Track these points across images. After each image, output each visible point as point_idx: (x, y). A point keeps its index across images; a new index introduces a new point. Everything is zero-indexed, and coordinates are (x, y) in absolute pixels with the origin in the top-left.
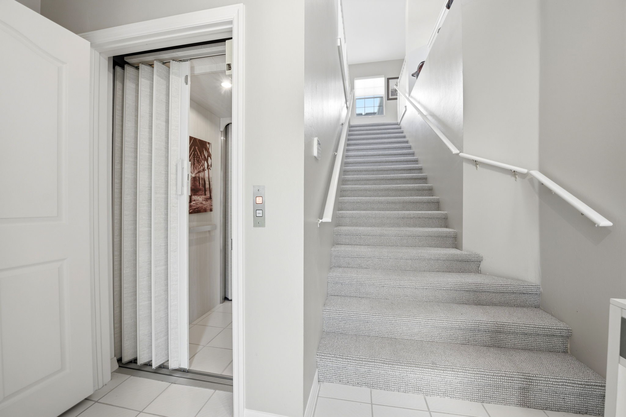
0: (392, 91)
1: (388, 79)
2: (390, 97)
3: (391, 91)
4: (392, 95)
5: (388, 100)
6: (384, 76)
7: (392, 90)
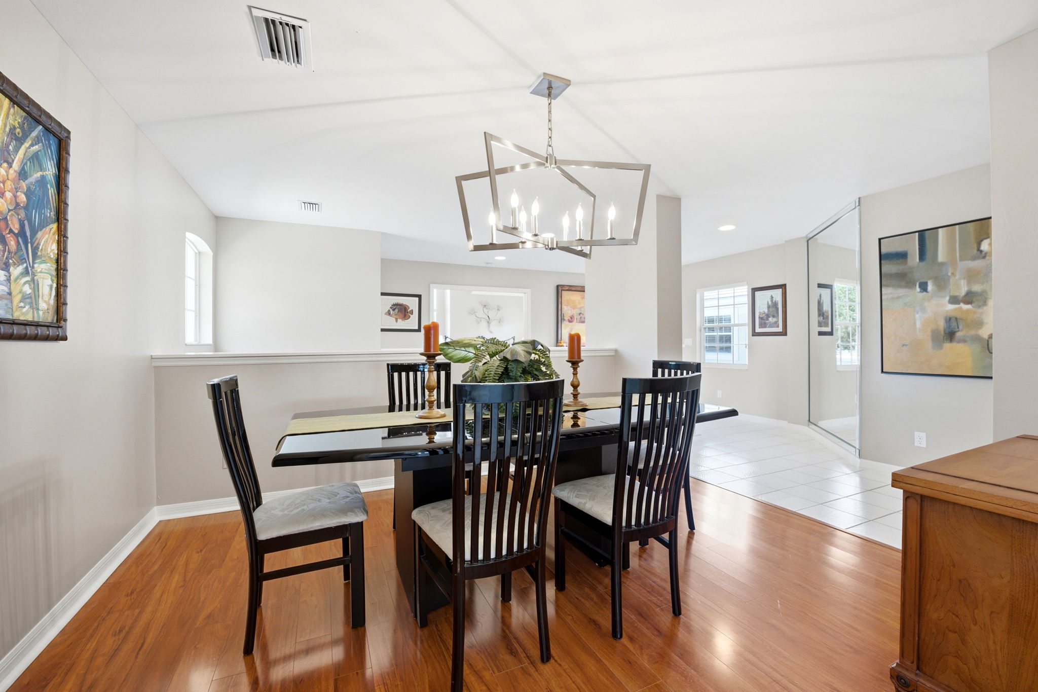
0: (761, 316)
1: (754, 290)
2: (758, 330)
3: (759, 317)
4: (761, 326)
5: (753, 335)
6: (746, 283)
7: (760, 313)
